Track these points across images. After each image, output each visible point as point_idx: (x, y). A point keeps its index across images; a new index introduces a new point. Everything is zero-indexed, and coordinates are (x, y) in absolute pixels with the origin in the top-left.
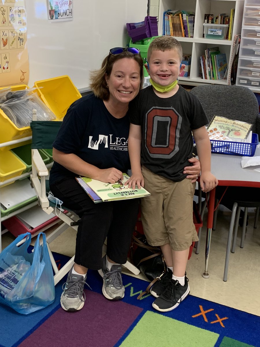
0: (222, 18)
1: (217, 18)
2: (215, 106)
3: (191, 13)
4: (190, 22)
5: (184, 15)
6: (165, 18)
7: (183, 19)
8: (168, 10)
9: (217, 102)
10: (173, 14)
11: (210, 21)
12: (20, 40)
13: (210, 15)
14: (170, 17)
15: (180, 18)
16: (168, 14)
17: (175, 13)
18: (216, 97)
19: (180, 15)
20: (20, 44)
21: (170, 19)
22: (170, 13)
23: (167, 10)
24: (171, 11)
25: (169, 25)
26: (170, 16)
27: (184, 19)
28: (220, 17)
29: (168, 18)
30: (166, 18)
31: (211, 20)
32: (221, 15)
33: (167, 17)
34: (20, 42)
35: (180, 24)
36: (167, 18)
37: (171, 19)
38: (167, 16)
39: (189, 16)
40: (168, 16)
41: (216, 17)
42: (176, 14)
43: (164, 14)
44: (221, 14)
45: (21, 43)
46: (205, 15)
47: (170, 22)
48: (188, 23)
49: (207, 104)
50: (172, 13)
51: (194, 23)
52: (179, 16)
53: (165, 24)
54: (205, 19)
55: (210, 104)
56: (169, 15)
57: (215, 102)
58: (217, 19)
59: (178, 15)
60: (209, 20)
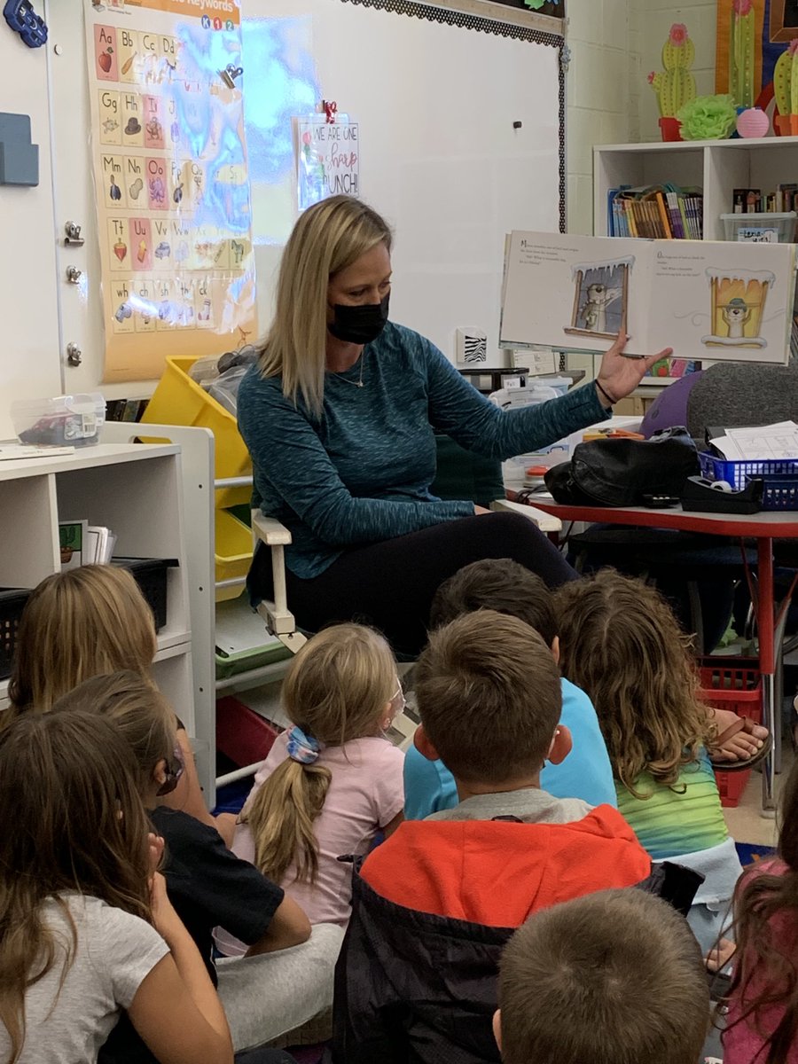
0: (786, 195)
1: (770, 198)
2: (775, 412)
3: (693, 190)
4: (690, 214)
5: (671, 196)
6: (614, 210)
7: (667, 207)
8: (623, 188)
9: (781, 402)
10: (636, 196)
11: (751, 207)
12: (235, 248)
13: (749, 191)
14: (630, 206)
15: (657, 205)
16: (621, 197)
17: (644, 193)
18: (776, 389)
19: (659, 196)
20: (237, 258)
21: (629, 210)
22: (626, 194)
23: (618, 187)
24: (630, 188)
25: (628, 229)
26: (628, 203)
27: (672, 207)
28: (779, 195)
29: (624, 208)
30: (617, 207)
31: (753, 206)
32: (783, 188)
33: (621, 205)
34: (237, 254)
35: (661, 223)
36: (620, 210)
37: (631, 209)
38: (618, 203)
39: (687, 198)
40: (623, 203)
41: (769, 195)
42: (644, 197)
43: (612, 196)
44: (782, 186)
45: (239, 255)
46: (735, 191)
47: (629, 221)
48: (684, 218)
49: (751, 409)
50: (633, 194)
51: (702, 215)
52: (656, 200)
53: (616, 226)
54: (735, 202)
55: (762, 407)
56: (626, 201)
57: (776, 404)
58: (772, 200)
59: (653, 198)
60: (748, 206)
